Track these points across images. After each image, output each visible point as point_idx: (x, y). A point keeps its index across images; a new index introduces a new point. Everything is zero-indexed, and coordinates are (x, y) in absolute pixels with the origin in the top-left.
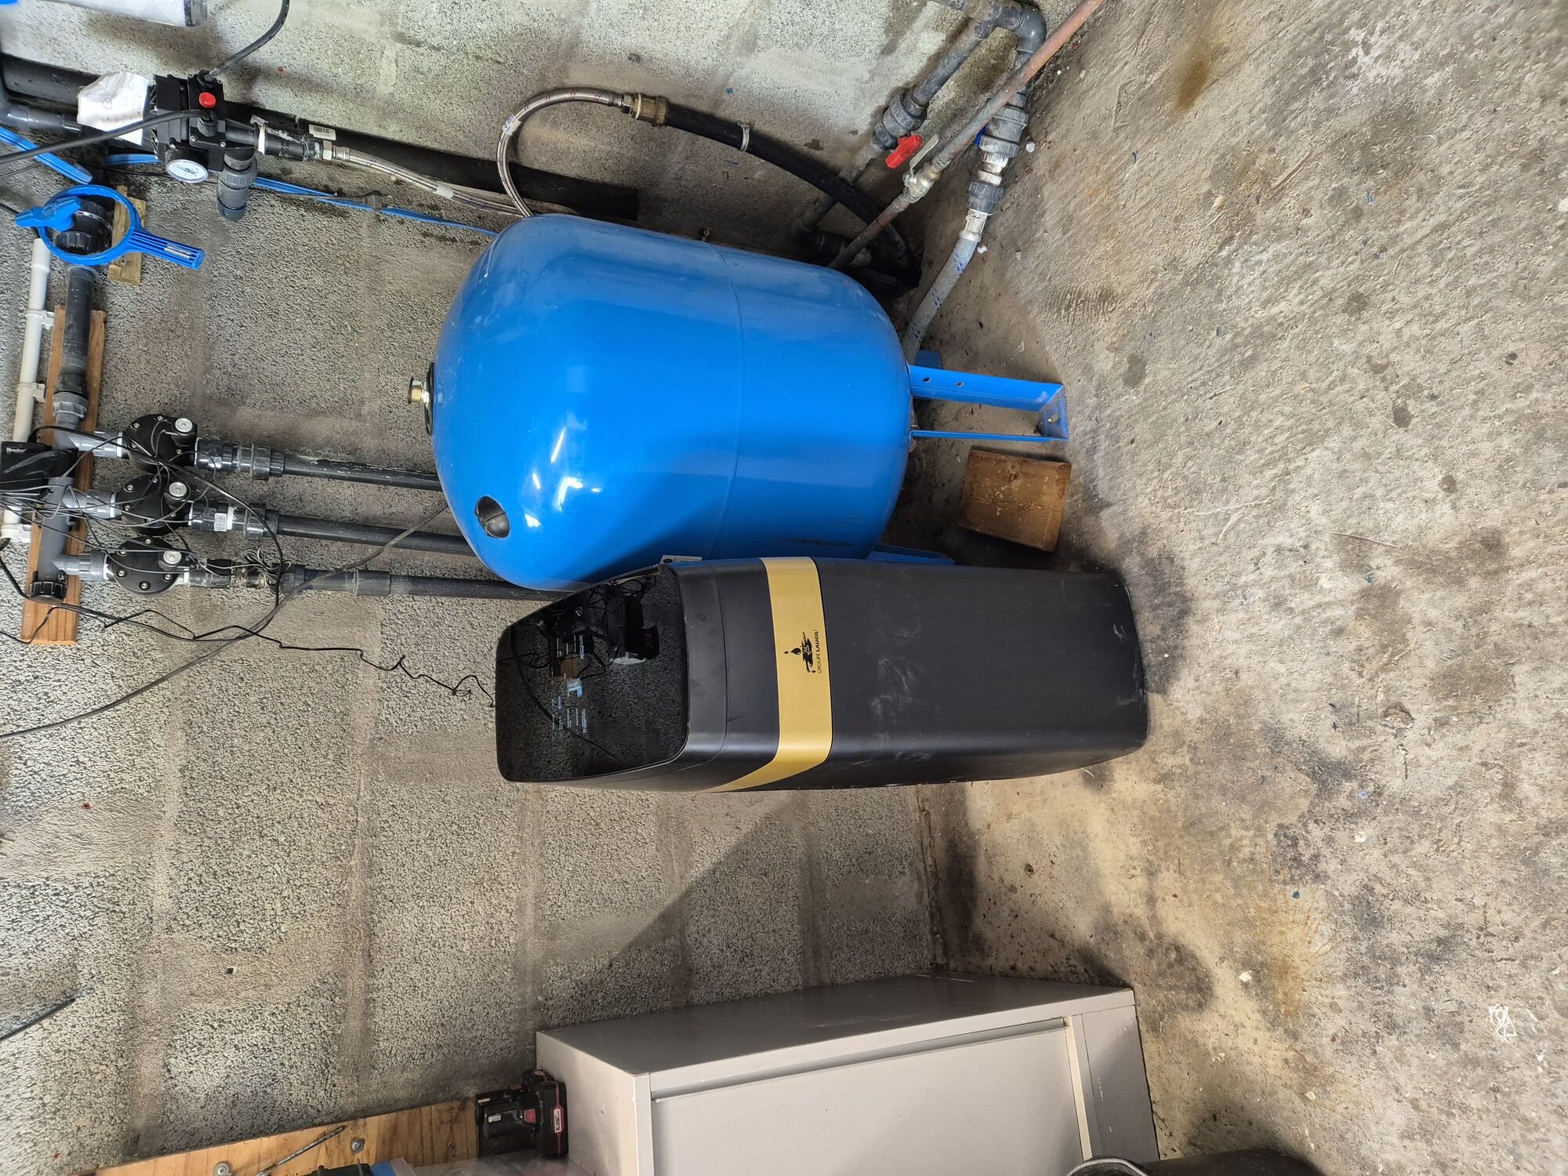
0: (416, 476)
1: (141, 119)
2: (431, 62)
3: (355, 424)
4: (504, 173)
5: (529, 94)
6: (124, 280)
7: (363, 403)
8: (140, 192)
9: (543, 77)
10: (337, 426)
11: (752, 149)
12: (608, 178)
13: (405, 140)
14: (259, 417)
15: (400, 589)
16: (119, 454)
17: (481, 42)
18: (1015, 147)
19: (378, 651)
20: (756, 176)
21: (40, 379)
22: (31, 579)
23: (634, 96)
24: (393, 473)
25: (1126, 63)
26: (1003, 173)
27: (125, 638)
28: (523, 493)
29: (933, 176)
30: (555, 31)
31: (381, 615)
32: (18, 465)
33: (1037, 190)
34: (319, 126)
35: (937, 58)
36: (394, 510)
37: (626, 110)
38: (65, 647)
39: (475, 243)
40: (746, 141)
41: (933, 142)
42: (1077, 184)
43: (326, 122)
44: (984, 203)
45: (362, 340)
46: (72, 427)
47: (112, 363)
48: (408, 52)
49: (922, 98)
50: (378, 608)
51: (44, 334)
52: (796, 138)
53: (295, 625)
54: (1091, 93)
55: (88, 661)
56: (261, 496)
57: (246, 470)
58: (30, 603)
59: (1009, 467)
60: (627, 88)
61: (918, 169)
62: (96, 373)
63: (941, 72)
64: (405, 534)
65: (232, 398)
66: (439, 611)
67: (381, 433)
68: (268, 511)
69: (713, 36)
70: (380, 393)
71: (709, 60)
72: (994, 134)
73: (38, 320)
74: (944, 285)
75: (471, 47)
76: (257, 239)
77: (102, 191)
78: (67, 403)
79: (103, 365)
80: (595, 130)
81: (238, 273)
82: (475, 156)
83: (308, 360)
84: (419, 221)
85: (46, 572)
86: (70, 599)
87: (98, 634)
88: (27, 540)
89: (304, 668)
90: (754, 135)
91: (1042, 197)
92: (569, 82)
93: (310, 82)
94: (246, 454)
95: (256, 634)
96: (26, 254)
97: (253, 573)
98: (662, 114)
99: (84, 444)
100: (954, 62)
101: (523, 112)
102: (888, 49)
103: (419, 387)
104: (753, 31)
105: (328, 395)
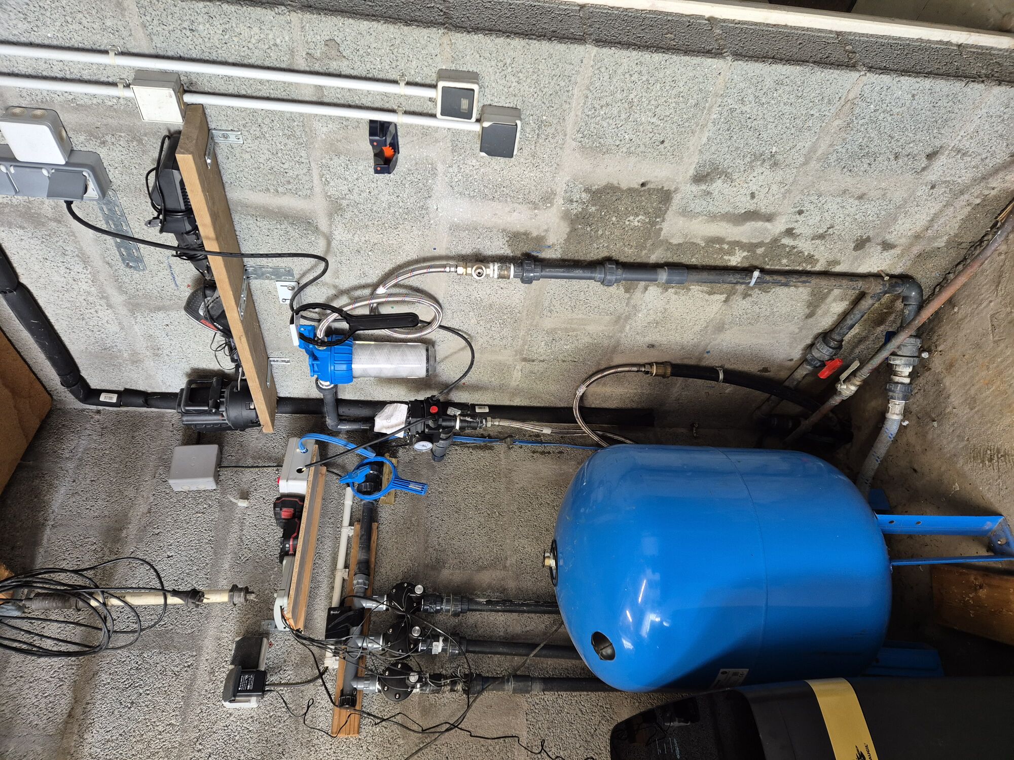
0: (541, 606)
1: (403, 426)
2: (538, 367)
3: (503, 573)
4: (577, 413)
5: (590, 373)
6: (386, 503)
7: (506, 559)
8: (394, 455)
9: (599, 364)
10: (494, 576)
11: (725, 380)
12: (634, 406)
13: (523, 405)
14: (452, 574)
15: (537, 687)
16: (384, 609)
17: (566, 354)
18: (916, 359)
19: (525, 733)
20: (727, 391)
21: (346, 566)
22: (339, 695)
23: (651, 364)
24: (527, 605)
25: (991, 302)
26: (911, 375)
27: (384, 729)
28: (621, 623)
29: (858, 383)
30: (606, 342)
31: (525, 706)
32: (336, 621)
33: (939, 382)
34: (481, 406)
35: (845, 315)
36: (528, 628)
37: (647, 373)
38: (353, 737)
39: (561, 452)
40: (721, 376)
41: (856, 365)
42: (972, 377)
43: (483, 403)
44: (901, 395)
45: (505, 519)
46: (362, 595)
47: (380, 551)
48: (528, 365)
49: (837, 338)
50: (523, 701)
51: (349, 538)
52: (753, 368)
53: (476, 717)
54: (966, 321)
55: (364, 748)
56: (455, 626)
57: (448, 611)
58: (337, 709)
59: (972, 578)
60: (647, 361)
61: (847, 380)
62: (373, 560)
63: (849, 322)
64: (538, 648)
65: (438, 565)
66: (560, 701)
67: (517, 577)
68: (461, 638)
69: (697, 328)
70: (516, 551)
71: (695, 340)
72: (898, 353)
73: (347, 532)
74: (882, 448)
75: (561, 357)
76: (449, 469)
77: (379, 459)
78: (360, 581)
79: (376, 554)
80: (627, 383)
81: (440, 490)
82: (559, 406)
83: (476, 536)
84: (530, 445)
85: (347, 690)
86: (357, 707)
87: (370, 728)
88: (336, 667)
89: (483, 748)
90: (726, 372)
91: (944, 385)
92: (613, 364)
93: (478, 387)
94: (448, 601)
95: (457, 727)
96: (342, 496)
97: (454, 683)
98: (669, 371)
99: (368, 604)
100: (858, 316)
101: (588, 383)
102: (810, 316)
103: (549, 557)
104: (721, 322)
105: (487, 556)
